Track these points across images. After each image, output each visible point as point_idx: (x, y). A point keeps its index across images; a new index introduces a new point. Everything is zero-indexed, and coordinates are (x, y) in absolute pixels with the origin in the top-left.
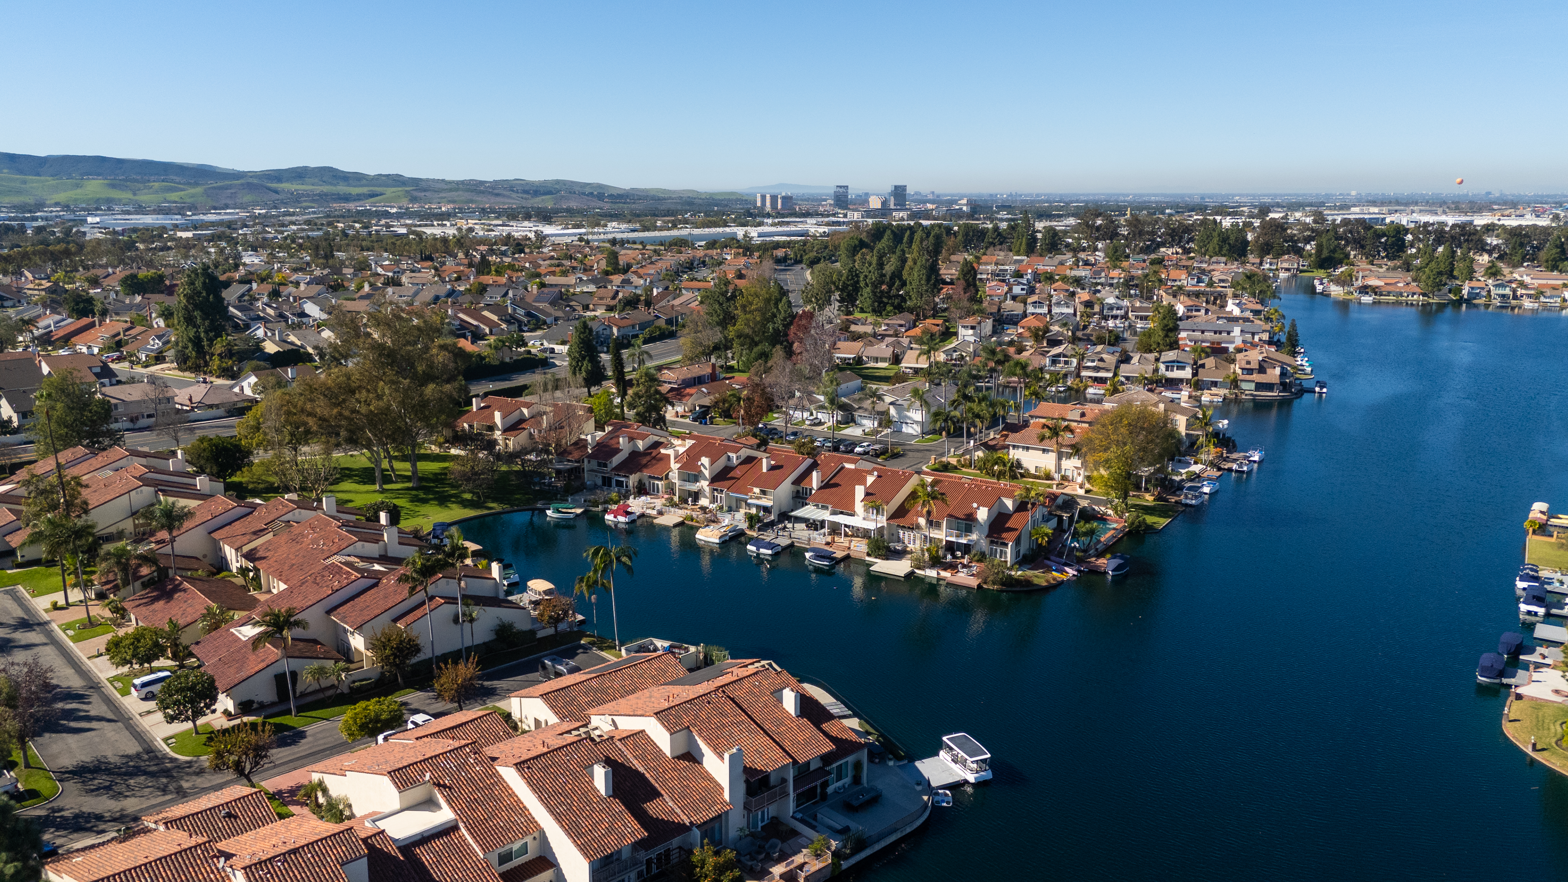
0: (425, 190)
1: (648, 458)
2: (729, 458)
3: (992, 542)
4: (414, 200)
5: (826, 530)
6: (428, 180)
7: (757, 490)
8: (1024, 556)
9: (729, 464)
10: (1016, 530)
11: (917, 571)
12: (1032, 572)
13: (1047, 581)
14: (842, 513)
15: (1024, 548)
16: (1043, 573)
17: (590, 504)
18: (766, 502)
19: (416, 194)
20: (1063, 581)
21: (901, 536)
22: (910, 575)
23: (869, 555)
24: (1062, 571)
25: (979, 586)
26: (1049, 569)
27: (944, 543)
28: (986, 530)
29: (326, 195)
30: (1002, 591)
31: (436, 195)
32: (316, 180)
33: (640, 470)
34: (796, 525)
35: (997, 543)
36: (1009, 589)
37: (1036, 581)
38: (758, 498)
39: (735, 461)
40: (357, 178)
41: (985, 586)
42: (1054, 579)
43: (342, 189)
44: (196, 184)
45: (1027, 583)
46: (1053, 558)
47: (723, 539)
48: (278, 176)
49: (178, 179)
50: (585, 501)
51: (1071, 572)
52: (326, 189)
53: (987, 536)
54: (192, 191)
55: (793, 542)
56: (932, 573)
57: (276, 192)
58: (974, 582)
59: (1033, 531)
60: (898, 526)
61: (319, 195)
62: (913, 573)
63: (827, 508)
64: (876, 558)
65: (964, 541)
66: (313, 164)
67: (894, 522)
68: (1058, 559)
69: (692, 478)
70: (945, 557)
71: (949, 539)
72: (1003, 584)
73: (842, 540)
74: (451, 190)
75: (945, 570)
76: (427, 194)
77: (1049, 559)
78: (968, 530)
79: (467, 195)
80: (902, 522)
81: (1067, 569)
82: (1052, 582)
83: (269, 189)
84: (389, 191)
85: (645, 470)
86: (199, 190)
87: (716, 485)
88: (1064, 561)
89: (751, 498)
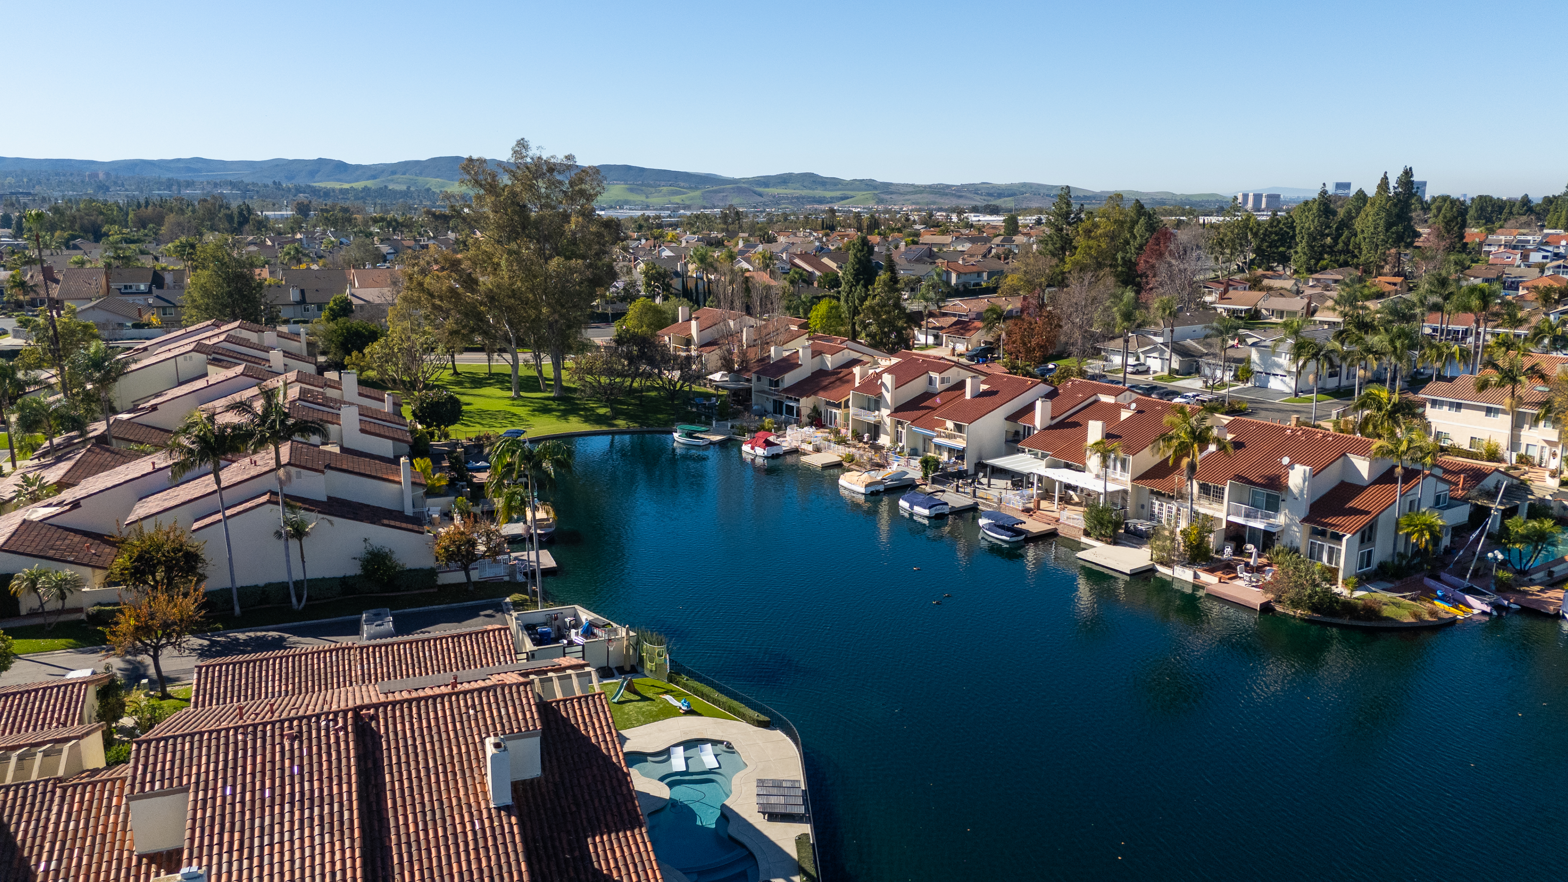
0: (892, 193)
1: (833, 379)
2: (931, 381)
3: (1315, 533)
4: (880, 201)
5: (1034, 491)
6: (897, 185)
7: (950, 424)
8: (1382, 566)
9: (931, 389)
10: (1367, 513)
11: (1160, 568)
12: (1389, 595)
13: (1415, 615)
14: (1068, 466)
15: (1381, 551)
16: (1413, 599)
17: (736, 431)
18: (959, 443)
19: (883, 196)
20: (1453, 621)
21: (1156, 511)
22: (1144, 575)
23: (1087, 534)
24: (1456, 602)
25: (1266, 608)
26: (1428, 594)
27: (1224, 526)
28: (1304, 511)
29: (803, 198)
30: (1311, 621)
31: (902, 198)
32: (798, 185)
33: (815, 393)
34: (993, 481)
35: (1323, 534)
36: (1328, 619)
37: (1388, 611)
38: (949, 437)
39: (938, 386)
40: (835, 183)
41: (1279, 608)
42: (1433, 613)
43: (819, 193)
44: (697, 188)
45: (1370, 612)
46: (1445, 576)
47: (872, 489)
48: (766, 182)
49: (682, 184)
50: (732, 427)
51: (1478, 605)
52: (805, 192)
53: (1304, 520)
54: (692, 194)
55: (977, 504)
56: (1184, 574)
57: (760, 195)
58: (1256, 598)
59: (1403, 521)
60: (1152, 492)
61: (797, 198)
62: (1151, 570)
63: (1044, 456)
64: (1097, 539)
65: (1259, 524)
66: (797, 171)
67: (1146, 486)
68: (1455, 580)
69: (872, 406)
70: (1220, 551)
71: (1232, 519)
72: (1314, 608)
73: (1050, 507)
74: (915, 193)
75: (1212, 571)
76: (893, 196)
77: (1438, 579)
78: (1273, 506)
79: (931, 198)
80: (1158, 485)
81: (1470, 599)
82: (1427, 617)
83: (755, 192)
84: (860, 195)
85: (821, 393)
86: (698, 193)
87: (900, 416)
88: (1466, 583)
89: (939, 436)
